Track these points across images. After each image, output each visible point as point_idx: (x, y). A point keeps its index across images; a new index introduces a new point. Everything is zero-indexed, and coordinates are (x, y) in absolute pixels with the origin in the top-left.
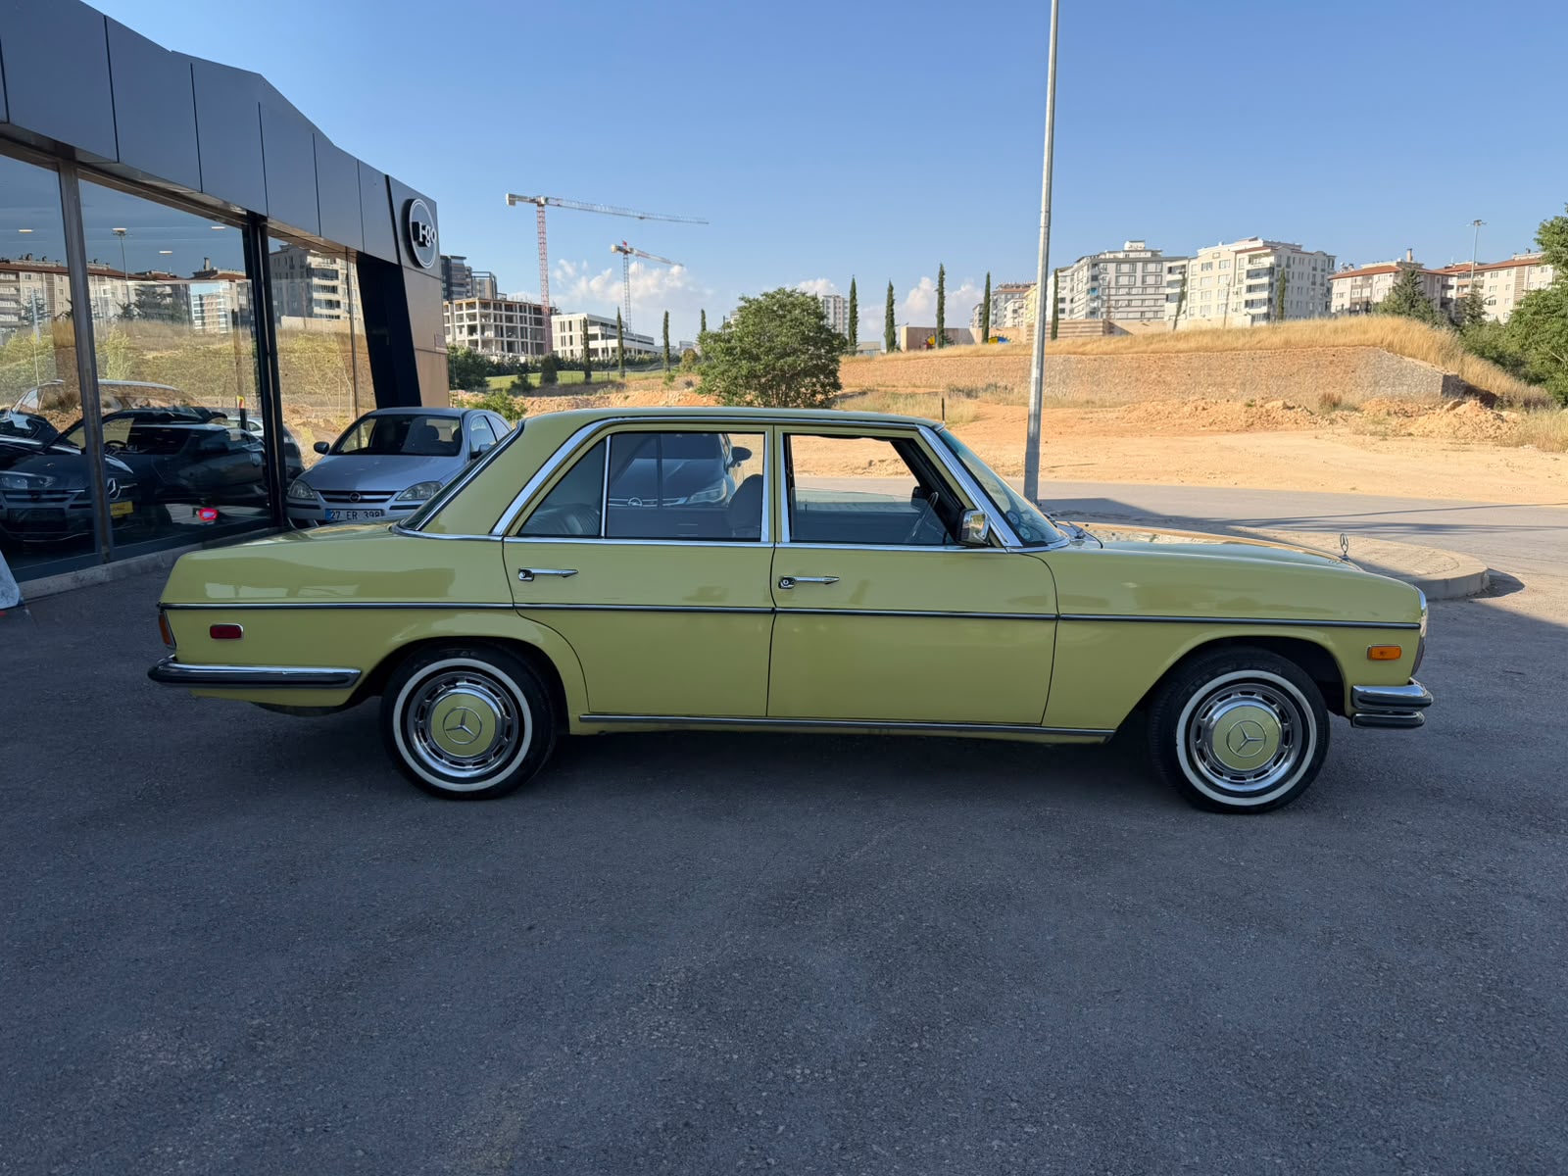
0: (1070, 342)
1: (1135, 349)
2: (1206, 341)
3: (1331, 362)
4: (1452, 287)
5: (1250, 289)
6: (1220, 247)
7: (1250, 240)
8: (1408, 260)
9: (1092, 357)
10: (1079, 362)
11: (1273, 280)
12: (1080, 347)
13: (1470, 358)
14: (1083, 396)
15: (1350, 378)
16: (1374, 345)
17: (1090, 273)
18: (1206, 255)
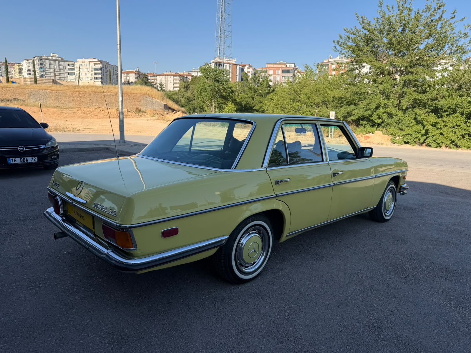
0: (45, 86)
1: (70, 90)
2: (94, 89)
3: (133, 98)
4: (149, 79)
5: (95, 74)
6: (84, 60)
7: (94, 59)
8: (138, 70)
9: (55, 91)
10: (50, 93)
11: (102, 72)
12: (49, 88)
13: (168, 100)
14: (56, 105)
15: (139, 103)
16: (144, 94)
17: (39, 62)
18: (80, 61)
